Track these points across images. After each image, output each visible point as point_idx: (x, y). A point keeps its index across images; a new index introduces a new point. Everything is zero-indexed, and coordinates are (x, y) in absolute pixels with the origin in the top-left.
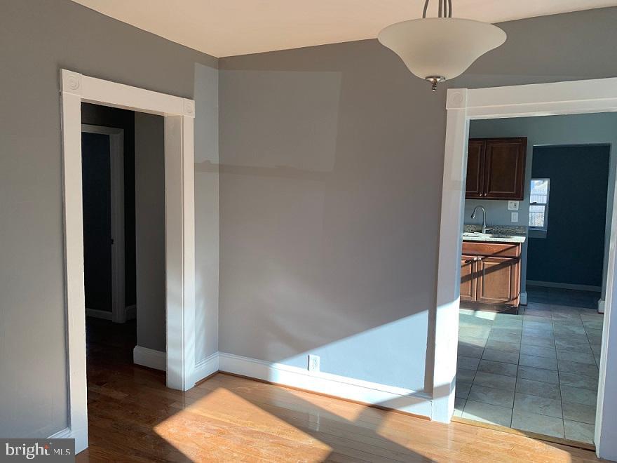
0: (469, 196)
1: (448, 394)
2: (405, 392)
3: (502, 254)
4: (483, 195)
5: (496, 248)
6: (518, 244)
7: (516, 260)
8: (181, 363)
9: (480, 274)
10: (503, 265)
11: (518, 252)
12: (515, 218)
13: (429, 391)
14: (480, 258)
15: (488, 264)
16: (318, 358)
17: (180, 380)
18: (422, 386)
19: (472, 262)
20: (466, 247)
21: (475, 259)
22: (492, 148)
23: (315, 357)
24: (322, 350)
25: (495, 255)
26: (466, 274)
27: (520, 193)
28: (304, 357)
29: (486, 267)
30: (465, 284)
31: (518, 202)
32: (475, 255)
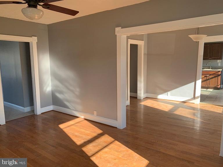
0: (204, 59)
1: (198, 98)
3: (215, 74)
4: (210, 59)
6: (220, 71)
7: (219, 75)
8: (141, 94)
9: (209, 79)
10: (215, 77)
11: (220, 73)
12: (220, 65)
13: (194, 98)
14: (209, 75)
15: (211, 77)
16: (170, 93)
17: (140, 97)
18: (193, 97)
19: (206, 76)
20: (204, 72)
23: (169, 93)
24: (171, 91)
25: (213, 74)
27: (221, 58)
28: (166, 93)
31: (220, 60)
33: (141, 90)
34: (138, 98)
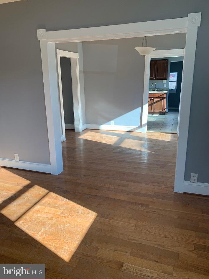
0: (151, 79)
1: (145, 126)
2: (136, 127)
3: (160, 97)
4: (155, 78)
5: (159, 95)
6: (165, 93)
7: (164, 98)
8: (79, 125)
9: (154, 103)
10: (161, 100)
11: (165, 95)
12: (165, 86)
13: (141, 126)
14: (154, 98)
15: (157, 100)
16: (113, 122)
17: (79, 129)
18: (139, 125)
19: (152, 99)
20: (150, 95)
21: (153, 98)
22: (158, 63)
24: (114, 120)
25: (158, 97)
26: (150, 103)
27: (166, 77)
28: (110, 122)
29: (156, 101)
30: (150, 107)
31: (166, 80)
32: (153, 97)
33: (79, 120)
34: (76, 130)
